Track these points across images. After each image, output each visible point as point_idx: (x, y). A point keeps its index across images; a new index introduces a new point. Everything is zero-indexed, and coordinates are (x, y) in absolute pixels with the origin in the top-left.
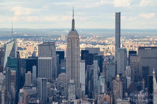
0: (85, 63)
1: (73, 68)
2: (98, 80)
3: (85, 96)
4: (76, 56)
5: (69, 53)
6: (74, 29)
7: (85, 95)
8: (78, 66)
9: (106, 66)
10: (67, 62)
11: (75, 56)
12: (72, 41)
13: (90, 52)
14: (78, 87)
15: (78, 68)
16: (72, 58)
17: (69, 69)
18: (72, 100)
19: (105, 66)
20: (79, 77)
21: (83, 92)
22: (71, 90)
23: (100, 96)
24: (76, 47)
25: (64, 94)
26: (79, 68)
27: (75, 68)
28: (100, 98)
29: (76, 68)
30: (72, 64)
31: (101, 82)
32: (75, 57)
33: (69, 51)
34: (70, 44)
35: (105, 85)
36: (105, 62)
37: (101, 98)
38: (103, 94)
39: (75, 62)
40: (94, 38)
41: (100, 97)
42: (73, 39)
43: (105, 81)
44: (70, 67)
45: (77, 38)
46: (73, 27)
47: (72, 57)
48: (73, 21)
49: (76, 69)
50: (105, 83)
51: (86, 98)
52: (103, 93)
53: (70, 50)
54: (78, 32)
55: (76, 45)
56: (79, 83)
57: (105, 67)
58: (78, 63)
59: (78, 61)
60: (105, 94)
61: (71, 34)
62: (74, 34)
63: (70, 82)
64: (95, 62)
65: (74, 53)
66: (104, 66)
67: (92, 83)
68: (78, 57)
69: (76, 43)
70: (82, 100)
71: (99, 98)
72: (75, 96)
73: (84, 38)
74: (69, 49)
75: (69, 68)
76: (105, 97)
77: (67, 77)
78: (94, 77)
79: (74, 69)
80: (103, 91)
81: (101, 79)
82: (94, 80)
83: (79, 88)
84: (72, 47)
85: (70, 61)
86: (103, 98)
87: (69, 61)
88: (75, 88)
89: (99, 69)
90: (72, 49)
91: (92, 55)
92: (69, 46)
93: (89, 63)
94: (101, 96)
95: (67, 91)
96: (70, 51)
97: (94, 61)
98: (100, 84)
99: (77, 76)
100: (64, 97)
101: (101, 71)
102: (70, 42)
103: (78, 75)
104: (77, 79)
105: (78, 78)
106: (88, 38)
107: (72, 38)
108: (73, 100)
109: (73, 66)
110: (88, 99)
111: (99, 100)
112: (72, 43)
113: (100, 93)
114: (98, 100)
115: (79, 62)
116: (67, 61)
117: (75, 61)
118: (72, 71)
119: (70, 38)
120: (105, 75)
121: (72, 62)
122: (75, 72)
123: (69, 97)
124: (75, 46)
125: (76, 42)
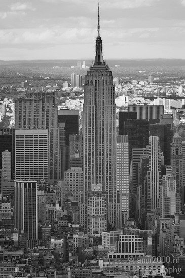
0: (127, 143)
1: (100, 155)
2: (160, 184)
3: (128, 223)
4: (107, 125)
5: (89, 119)
6: (102, 61)
7: (129, 220)
8: (111, 150)
9: (180, 149)
10: (86, 141)
11: (103, 125)
12: (96, 90)
13: (139, 117)
14: (111, 201)
15: (111, 155)
16: (96, 132)
17: (89, 159)
18: (97, 233)
19: (177, 149)
20: (115, 177)
21: (124, 213)
22: (95, 208)
23: (164, 222)
24: (105, 105)
25: (78, 220)
26: (114, 155)
27: (103, 155)
28: (165, 228)
29: (107, 155)
30: (96, 145)
31: (168, 188)
32: (103, 129)
33: (89, 115)
34: (92, 98)
35: (177, 195)
36: (176, 139)
37: (168, 229)
38: (171, 219)
39: (103, 141)
40: (149, 83)
41: (166, 225)
42: (99, 85)
43: (178, 186)
44: (93, 153)
45: (109, 82)
46: (99, 57)
47: (96, 128)
48: (99, 41)
49: (107, 157)
50: (177, 191)
51: (131, 229)
52: (173, 217)
53: (93, 111)
54: (111, 69)
55: (105, 100)
56: (115, 193)
57: (177, 153)
58: (111, 142)
59: (111, 139)
60: (177, 219)
61: (94, 74)
62: (101, 73)
63: (93, 190)
64: (154, 140)
65: (101, 119)
66: (173, 151)
67: (146, 191)
68: (111, 129)
69: (105, 94)
70: (121, 233)
71: (163, 227)
72: (104, 223)
73: (126, 83)
74: (89, 111)
75: (89, 155)
76: (177, 224)
77: (86, 178)
78: (151, 176)
79: (102, 157)
80: (173, 210)
81: (168, 182)
82: (149, 184)
83: (113, 204)
84: (96, 106)
85: (93, 139)
86: (173, 228)
87: (89, 140)
88: (104, 205)
89: (162, 158)
90: (96, 109)
91: (144, 123)
92: (89, 103)
93: (139, 143)
94: (167, 222)
95: (86, 210)
96: (93, 115)
97: (150, 138)
98: (165, 194)
99: (109, 176)
100: (78, 226)
101: (167, 162)
102: (92, 93)
103: (113, 173)
104: (109, 182)
105: (111, 180)
106: (134, 82)
107: (96, 83)
108: (99, 232)
109: (98, 151)
110: (136, 230)
111: (164, 232)
112: (95, 94)
113: (166, 217)
114: (161, 232)
115: (114, 140)
116: (86, 139)
117: (103, 139)
118: (96, 162)
119: (92, 83)
120: (177, 171)
121: (96, 141)
122: (103, 166)
123: (90, 226)
124: (103, 102)
125: (105, 92)
